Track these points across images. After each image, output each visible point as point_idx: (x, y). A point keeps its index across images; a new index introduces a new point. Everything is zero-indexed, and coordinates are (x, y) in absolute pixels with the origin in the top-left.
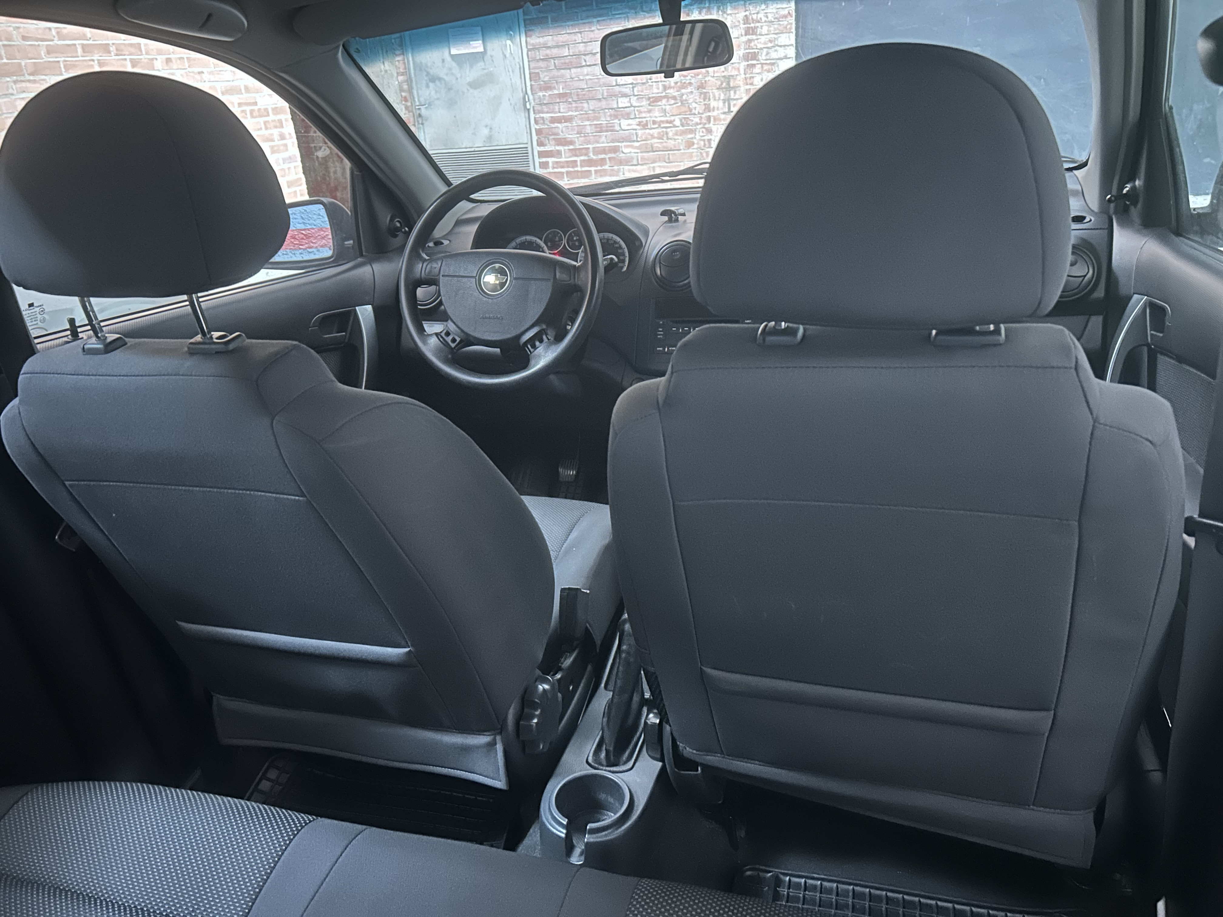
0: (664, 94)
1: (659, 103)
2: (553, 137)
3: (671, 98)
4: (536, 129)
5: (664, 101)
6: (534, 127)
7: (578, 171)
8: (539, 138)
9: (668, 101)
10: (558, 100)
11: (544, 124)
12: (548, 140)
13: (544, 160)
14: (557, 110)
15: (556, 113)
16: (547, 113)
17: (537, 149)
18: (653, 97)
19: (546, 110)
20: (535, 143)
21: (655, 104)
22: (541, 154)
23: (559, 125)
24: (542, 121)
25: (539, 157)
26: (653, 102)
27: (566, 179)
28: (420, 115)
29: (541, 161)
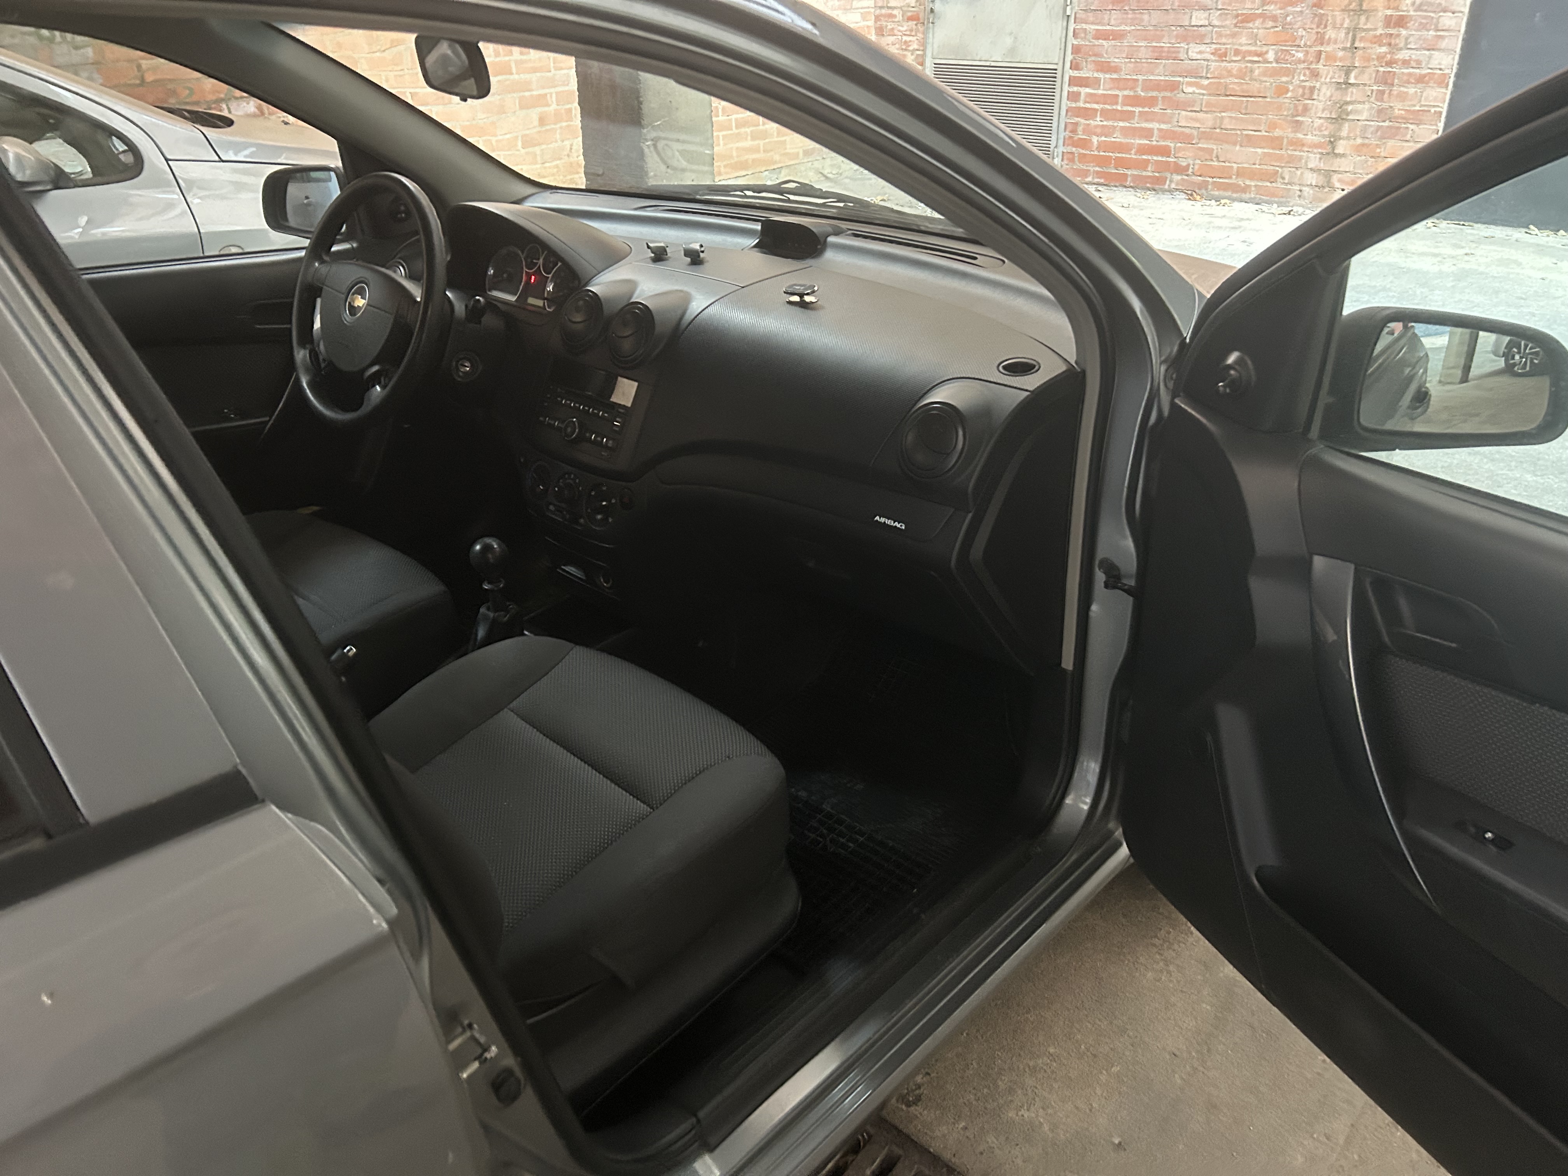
0: (1260, 11)
1: (1251, 25)
2: (1093, 58)
3: (1269, 17)
4: (1073, 44)
5: (1258, 23)
6: (1072, 41)
7: (1117, 110)
8: (1074, 58)
9: (1263, 22)
10: (1110, 7)
11: (1084, 39)
12: (1086, 62)
13: (1075, 89)
14: (1106, 21)
15: (1103, 25)
16: (1093, 23)
17: (1069, 73)
18: (1243, 14)
19: (1091, 19)
20: (1068, 65)
21: (1245, 24)
22: (1073, 81)
23: (1104, 43)
24: (1083, 35)
25: (1069, 85)
26: (1242, 21)
27: (1098, 119)
28: (932, 11)
29: (1071, 90)
